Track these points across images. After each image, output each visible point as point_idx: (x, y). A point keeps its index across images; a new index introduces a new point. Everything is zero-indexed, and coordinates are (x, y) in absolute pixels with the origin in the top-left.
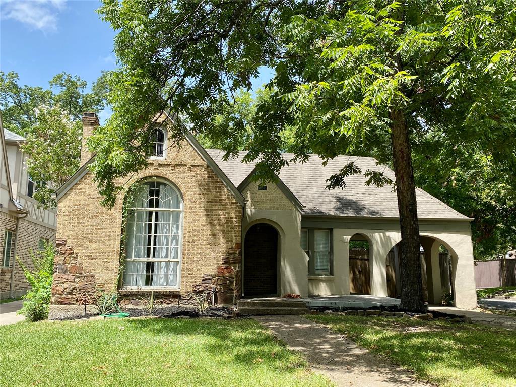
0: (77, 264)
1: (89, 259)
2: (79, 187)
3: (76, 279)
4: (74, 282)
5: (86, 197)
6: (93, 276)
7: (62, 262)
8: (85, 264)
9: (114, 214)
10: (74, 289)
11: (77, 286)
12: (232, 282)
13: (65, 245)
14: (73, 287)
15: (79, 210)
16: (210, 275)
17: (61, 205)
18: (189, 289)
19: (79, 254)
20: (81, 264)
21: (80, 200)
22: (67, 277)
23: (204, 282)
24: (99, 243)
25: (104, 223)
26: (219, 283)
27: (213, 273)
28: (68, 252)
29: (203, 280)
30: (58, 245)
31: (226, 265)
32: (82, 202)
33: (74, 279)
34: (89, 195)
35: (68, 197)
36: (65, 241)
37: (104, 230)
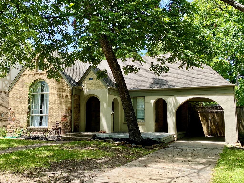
0: (15, 117)
1: (18, 115)
2: (15, 86)
3: (15, 123)
4: (14, 124)
5: (17, 90)
6: (19, 122)
7: (10, 116)
8: (17, 117)
9: (26, 96)
10: (14, 127)
11: (14, 125)
12: (67, 125)
13: (11, 109)
14: (13, 126)
15: (15, 95)
16: (58, 122)
17: (10, 94)
18: (51, 128)
19: (15, 113)
20: (16, 117)
21: (15, 91)
22: (11, 122)
23: (56, 125)
24: (21, 108)
25: (22, 100)
26: (62, 125)
27: (60, 121)
28: (12, 112)
29: (56, 124)
30: (9, 110)
31: (65, 117)
32: (16, 92)
33: (14, 123)
34: (18, 89)
35: (12, 91)
36: (11, 108)
37: (22, 103)
